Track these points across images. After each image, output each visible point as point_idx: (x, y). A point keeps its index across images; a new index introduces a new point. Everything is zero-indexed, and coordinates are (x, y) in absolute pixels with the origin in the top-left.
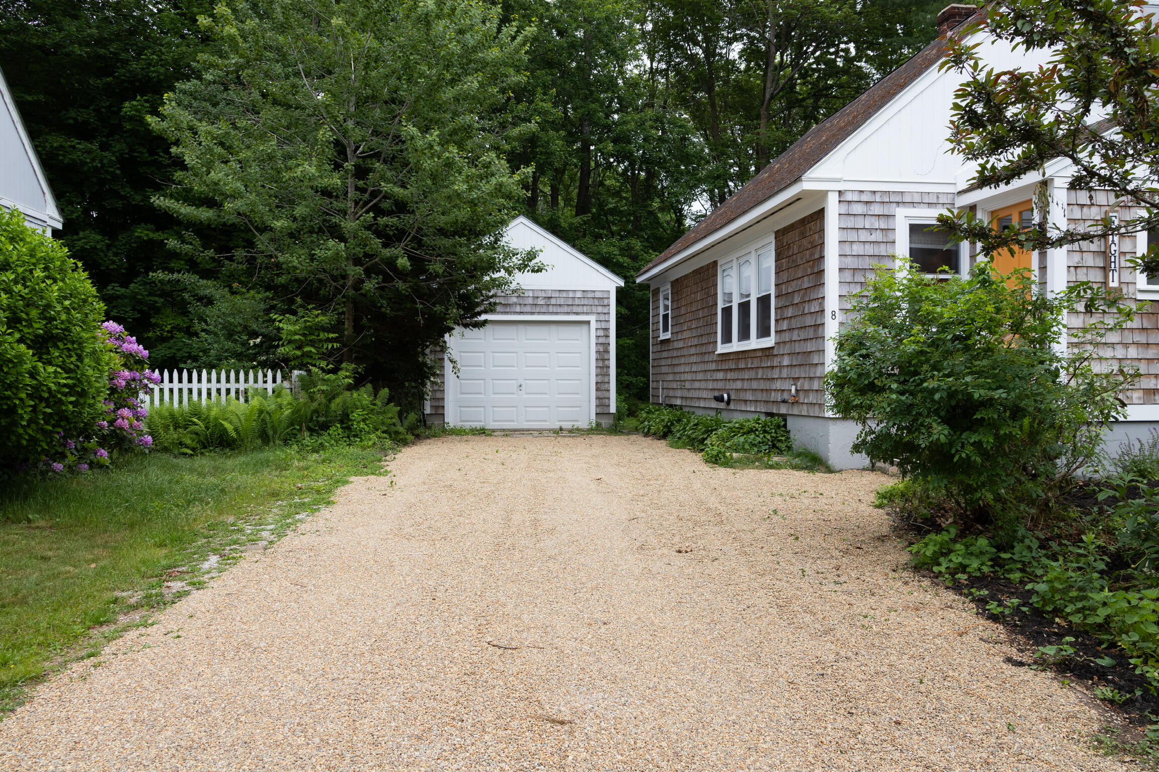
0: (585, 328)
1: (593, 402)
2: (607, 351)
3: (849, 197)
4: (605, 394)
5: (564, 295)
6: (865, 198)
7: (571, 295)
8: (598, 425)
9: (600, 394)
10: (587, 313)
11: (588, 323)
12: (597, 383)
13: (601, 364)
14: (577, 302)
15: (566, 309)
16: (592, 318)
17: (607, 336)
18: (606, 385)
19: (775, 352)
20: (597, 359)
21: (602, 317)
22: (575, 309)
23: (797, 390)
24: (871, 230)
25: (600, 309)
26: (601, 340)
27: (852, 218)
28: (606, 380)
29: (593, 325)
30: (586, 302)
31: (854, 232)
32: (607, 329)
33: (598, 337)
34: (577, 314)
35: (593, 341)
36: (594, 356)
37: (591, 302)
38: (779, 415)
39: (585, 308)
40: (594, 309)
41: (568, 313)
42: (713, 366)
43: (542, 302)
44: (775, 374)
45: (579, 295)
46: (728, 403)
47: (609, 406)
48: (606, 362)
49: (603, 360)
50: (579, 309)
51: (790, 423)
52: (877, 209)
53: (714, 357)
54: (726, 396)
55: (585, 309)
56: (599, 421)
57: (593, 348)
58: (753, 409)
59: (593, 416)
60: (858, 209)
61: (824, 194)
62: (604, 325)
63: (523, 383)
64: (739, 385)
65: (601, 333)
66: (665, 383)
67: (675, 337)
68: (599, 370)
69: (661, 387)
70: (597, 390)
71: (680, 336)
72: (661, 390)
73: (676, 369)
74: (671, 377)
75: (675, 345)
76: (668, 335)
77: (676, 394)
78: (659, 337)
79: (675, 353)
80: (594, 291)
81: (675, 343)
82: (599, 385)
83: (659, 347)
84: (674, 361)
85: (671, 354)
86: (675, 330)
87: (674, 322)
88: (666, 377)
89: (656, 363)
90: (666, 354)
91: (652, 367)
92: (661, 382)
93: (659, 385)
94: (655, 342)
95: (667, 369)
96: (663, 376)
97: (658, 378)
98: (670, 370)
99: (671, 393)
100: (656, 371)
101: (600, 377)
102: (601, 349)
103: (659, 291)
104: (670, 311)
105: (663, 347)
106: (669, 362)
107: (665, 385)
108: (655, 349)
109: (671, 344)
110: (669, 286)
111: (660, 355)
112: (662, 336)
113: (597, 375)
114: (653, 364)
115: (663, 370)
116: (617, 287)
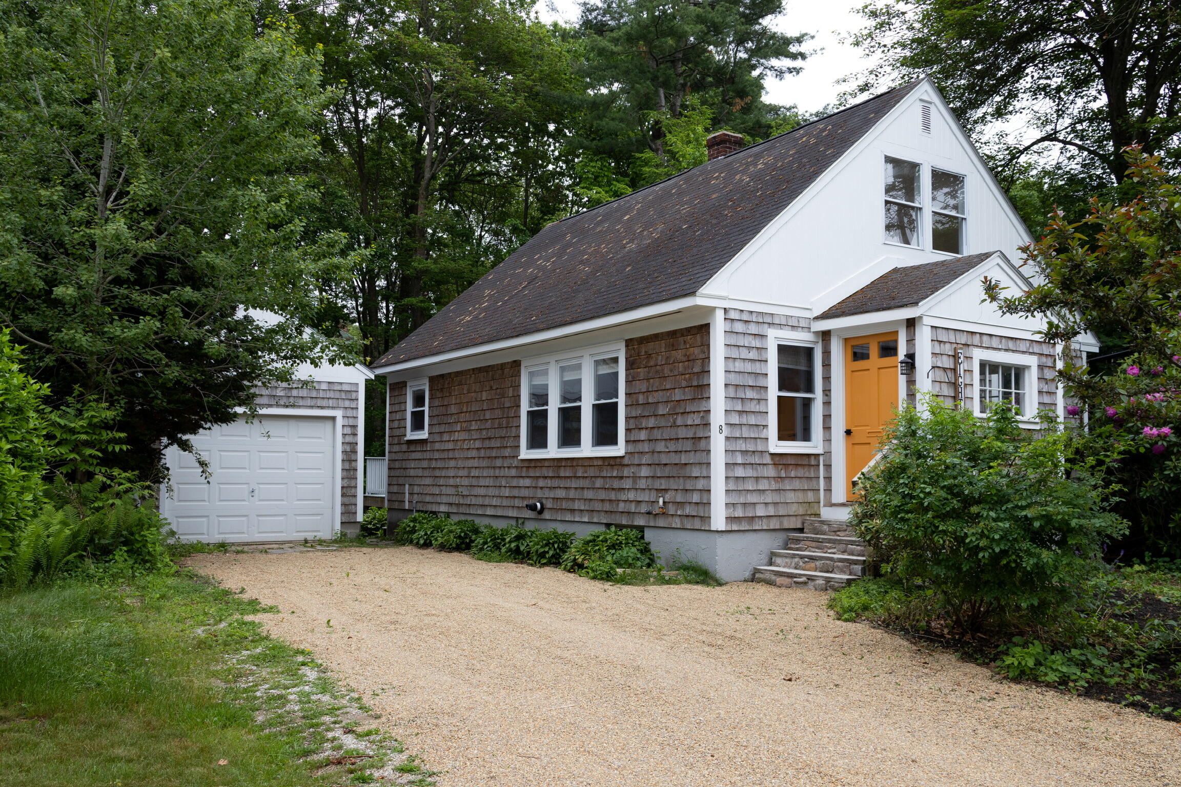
0: (329, 425)
1: (338, 510)
2: (355, 452)
3: (733, 315)
4: (352, 500)
6: (745, 317)
8: (343, 535)
9: (347, 500)
10: (333, 408)
11: (333, 419)
12: (343, 488)
13: (348, 465)
14: (321, 394)
15: (309, 402)
16: (338, 414)
17: (355, 435)
18: (353, 490)
19: (626, 461)
20: (343, 460)
21: (350, 413)
22: (320, 403)
23: (664, 502)
24: (750, 348)
25: (347, 404)
26: (348, 439)
27: (734, 336)
28: (353, 484)
29: (340, 422)
30: (331, 395)
31: (736, 348)
32: (354, 427)
33: (344, 435)
34: (322, 408)
35: (339, 439)
36: (339, 456)
37: (337, 395)
38: (632, 527)
39: (331, 401)
40: (341, 403)
41: (311, 407)
42: (513, 472)
43: (283, 394)
44: (627, 484)
45: (324, 387)
46: (541, 512)
47: (355, 513)
48: (353, 463)
49: (350, 461)
50: (324, 403)
51: (649, 535)
52: (753, 329)
53: (515, 463)
54: (538, 505)
55: (331, 403)
56: (345, 531)
57: (339, 448)
58: (586, 520)
59: (338, 526)
60: (739, 327)
61: (711, 310)
62: (351, 422)
63: (256, 487)
64: (561, 494)
65: (348, 431)
66: (416, 487)
67: (437, 438)
68: (345, 473)
69: (407, 492)
70: (342, 496)
71: (446, 437)
72: (407, 495)
73: (437, 473)
74: (428, 481)
75: (437, 446)
76: (423, 435)
77: (438, 499)
78: (405, 435)
79: (437, 455)
80: (341, 383)
81: (437, 444)
82: (345, 490)
83: (404, 448)
84: (434, 464)
85: (427, 455)
86: (436, 429)
87: (435, 421)
88: (418, 481)
89: (397, 465)
90: (418, 455)
91: (389, 469)
92: (407, 486)
93: (404, 489)
94: (396, 441)
95: (420, 473)
96: (411, 479)
97: (401, 481)
98: (426, 473)
99: (428, 499)
100: (397, 473)
101: (346, 481)
102: (348, 448)
103: (406, 386)
104: (426, 408)
105: (412, 448)
106: (425, 464)
107: (416, 489)
108: (396, 448)
109: (429, 445)
110: (427, 381)
111: (405, 456)
112: (411, 435)
113: (343, 479)
114: (392, 466)
115: (412, 473)
116: (366, 380)
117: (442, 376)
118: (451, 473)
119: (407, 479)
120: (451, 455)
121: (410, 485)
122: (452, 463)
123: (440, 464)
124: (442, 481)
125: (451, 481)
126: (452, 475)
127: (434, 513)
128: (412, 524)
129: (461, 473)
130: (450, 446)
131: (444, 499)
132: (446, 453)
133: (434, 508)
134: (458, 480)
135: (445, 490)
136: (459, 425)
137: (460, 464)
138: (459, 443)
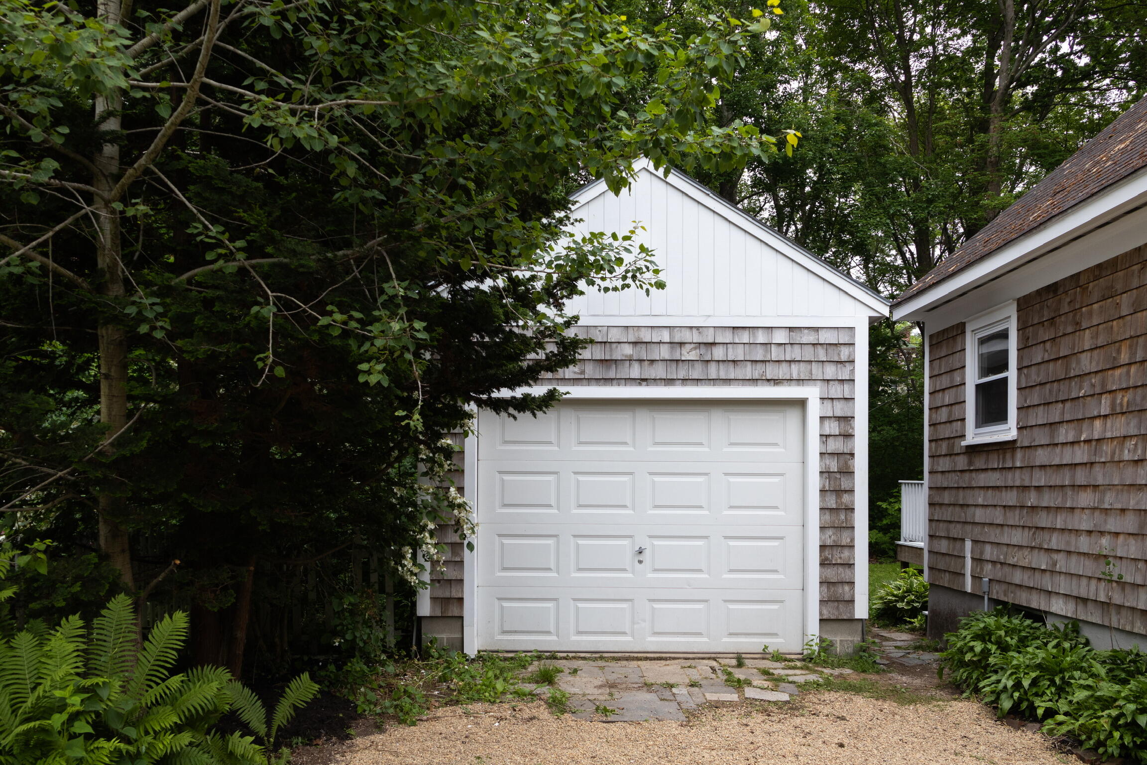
0: (792, 417)
1: (814, 593)
2: (848, 473)
4: (844, 573)
5: (745, 337)
7: (761, 338)
8: (826, 647)
9: (832, 574)
10: (800, 381)
11: (802, 403)
12: (823, 547)
13: (832, 502)
14: (775, 354)
15: (748, 371)
16: (812, 393)
17: (848, 436)
18: (846, 553)
20: (823, 491)
21: (836, 391)
22: (771, 371)
25: (830, 371)
26: (834, 445)
28: (845, 541)
29: (815, 410)
30: (795, 353)
32: (847, 419)
33: (824, 437)
34: (776, 382)
35: (814, 446)
36: (815, 482)
37: (808, 354)
39: (794, 367)
40: (817, 371)
41: (754, 381)
43: (693, 356)
45: (780, 337)
47: (852, 601)
48: (846, 498)
49: (839, 492)
50: (782, 372)
55: (795, 371)
56: (825, 636)
57: (814, 464)
59: (814, 628)
62: (840, 409)
63: (646, 544)
65: (833, 428)
66: (988, 548)
67: (1041, 438)
68: (827, 517)
69: (968, 555)
70: (822, 564)
71: (1065, 434)
72: (969, 562)
73: (1043, 520)
74: (1017, 537)
75: (1042, 457)
76: (1007, 431)
77: (1047, 583)
78: (963, 436)
79: (1040, 479)
80: (816, 329)
81: (1040, 451)
82: (827, 553)
83: (962, 462)
84: (1032, 499)
85: (1017, 479)
86: (1040, 417)
87: (1035, 398)
88: (993, 535)
89: (947, 498)
90: (993, 479)
91: (931, 505)
92: (968, 544)
93: (963, 549)
94: (944, 448)
95: (998, 516)
96: (977, 529)
97: (956, 531)
98: (1014, 518)
99: (1018, 577)
100: (947, 513)
101: (830, 532)
102: (834, 466)
103: (963, 332)
104: (1012, 374)
105: (979, 463)
106: (1011, 498)
107: (989, 552)
108: (944, 464)
109: (1019, 454)
110: (1012, 312)
111: (966, 478)
112: (975, 435)
113: (822, 528)
114: (937, 499)
115: (979, 515)
116: (872, 320)
117: (1053, 289)
118: (1084, 522)
119: (968, 528)
120: (1081, 477)
121: (975, 542)
122: (1085, 499)
123: (1047, 499)
124: (1055, 541)
125: (1084, 544)
126: (1084, 526)
127: (1037, 616)
128: (978, 647)
129: (1112, 524)
130: (1080, 455)
131: (1063, 585)
132: (1067, 473)
133: (1036, 602)
134: (1105, 541)
135: (1062, 564)
136: (1105, 400)
137: (1110, 500)
138: (1107, 448)
